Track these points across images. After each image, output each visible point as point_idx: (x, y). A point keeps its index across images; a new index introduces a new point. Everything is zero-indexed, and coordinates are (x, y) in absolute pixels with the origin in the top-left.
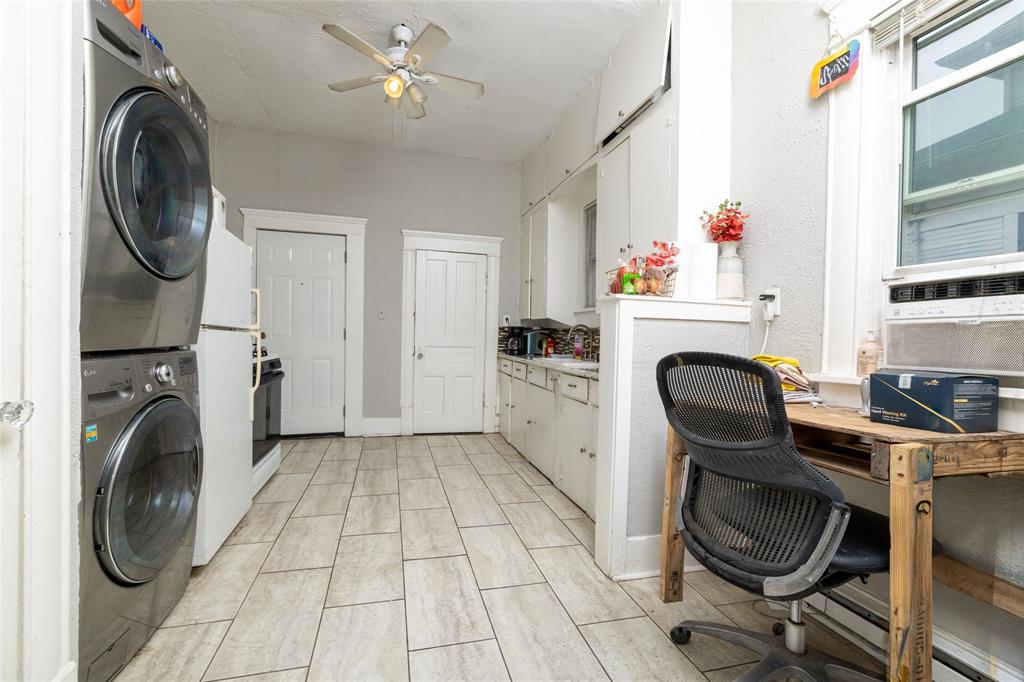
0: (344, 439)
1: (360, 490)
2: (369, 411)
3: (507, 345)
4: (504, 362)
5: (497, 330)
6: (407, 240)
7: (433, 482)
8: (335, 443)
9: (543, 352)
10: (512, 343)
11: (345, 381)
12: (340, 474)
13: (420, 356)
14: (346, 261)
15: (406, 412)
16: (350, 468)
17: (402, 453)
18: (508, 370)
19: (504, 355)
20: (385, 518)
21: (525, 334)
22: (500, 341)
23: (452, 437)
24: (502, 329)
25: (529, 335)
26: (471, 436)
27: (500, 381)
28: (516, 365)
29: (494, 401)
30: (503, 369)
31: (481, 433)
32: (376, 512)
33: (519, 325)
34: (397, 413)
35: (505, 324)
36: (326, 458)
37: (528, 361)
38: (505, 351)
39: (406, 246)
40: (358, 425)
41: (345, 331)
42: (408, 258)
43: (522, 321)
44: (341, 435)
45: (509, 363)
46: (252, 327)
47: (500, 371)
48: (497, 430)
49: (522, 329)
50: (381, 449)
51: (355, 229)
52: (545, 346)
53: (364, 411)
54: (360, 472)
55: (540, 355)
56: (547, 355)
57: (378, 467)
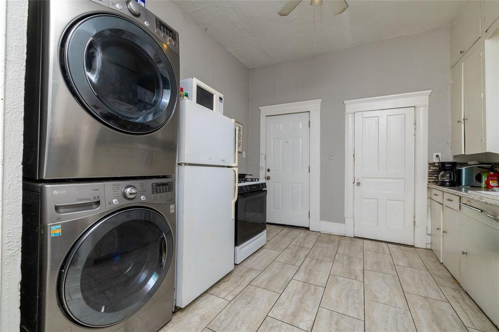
0: (308, 231)
1: (301, 276)
2: (324, 216)
3: (437, 177)
4: (435, 192)
5: (427, 166)
6: (347, 107)
7: (357, 285)
8: (303, 233)
9: (483, 184)
10: (443, 176)
11: (310, 197)
12: (295, 257)
13: (359, 184)
14: (309, 127)
15: (349, 222)
16: (302, 254)
17: (340, 251)
18: (439, 199)
19: (434, 186)
20: (305, 310)
21: (458, 168)
22: (430, 174)
23: (384, 245)
24: (431, 164)
25: (464, 169)
26: (402, 247)
27: (430, 206)
28: (447, 196)
29: (424, 222)
30: (434, 197)
31: (413, 246)
32: (301, 301)
33: (451, 160)
34: (342, 220)
35: (435, 160)
36: (293, 244)
37: (462, 193)
38: (436, 183)
39: (347, 111)
40: (318, 224)
41: (309, 167)
42: (349, 119)
43: (455, 157)
44: (308, 229)
45: (440, 193)
46: (233, 165)
47: (430, 198)
48: (429, 247)
49: (454, 164)
50: (328, 243)
51: (314, 106)
52: (484, 179)
53: (320, 216)
54: (308, 259)
55: (479, 188)
56: (488, 187)
57: (321, 258)
